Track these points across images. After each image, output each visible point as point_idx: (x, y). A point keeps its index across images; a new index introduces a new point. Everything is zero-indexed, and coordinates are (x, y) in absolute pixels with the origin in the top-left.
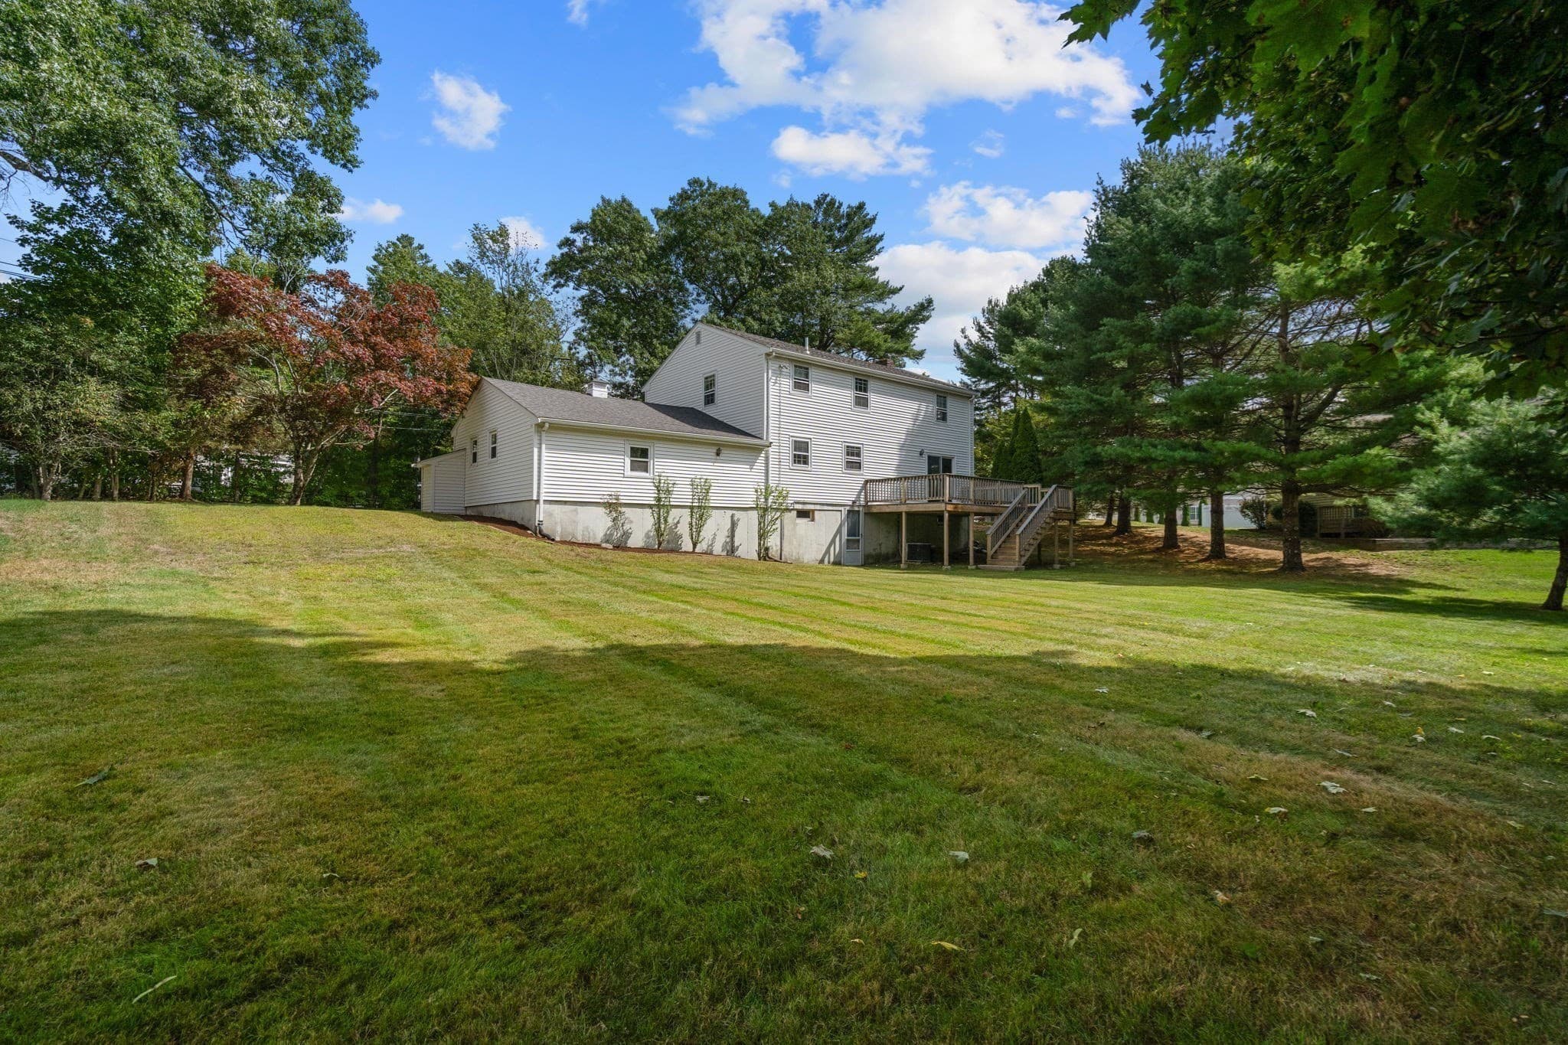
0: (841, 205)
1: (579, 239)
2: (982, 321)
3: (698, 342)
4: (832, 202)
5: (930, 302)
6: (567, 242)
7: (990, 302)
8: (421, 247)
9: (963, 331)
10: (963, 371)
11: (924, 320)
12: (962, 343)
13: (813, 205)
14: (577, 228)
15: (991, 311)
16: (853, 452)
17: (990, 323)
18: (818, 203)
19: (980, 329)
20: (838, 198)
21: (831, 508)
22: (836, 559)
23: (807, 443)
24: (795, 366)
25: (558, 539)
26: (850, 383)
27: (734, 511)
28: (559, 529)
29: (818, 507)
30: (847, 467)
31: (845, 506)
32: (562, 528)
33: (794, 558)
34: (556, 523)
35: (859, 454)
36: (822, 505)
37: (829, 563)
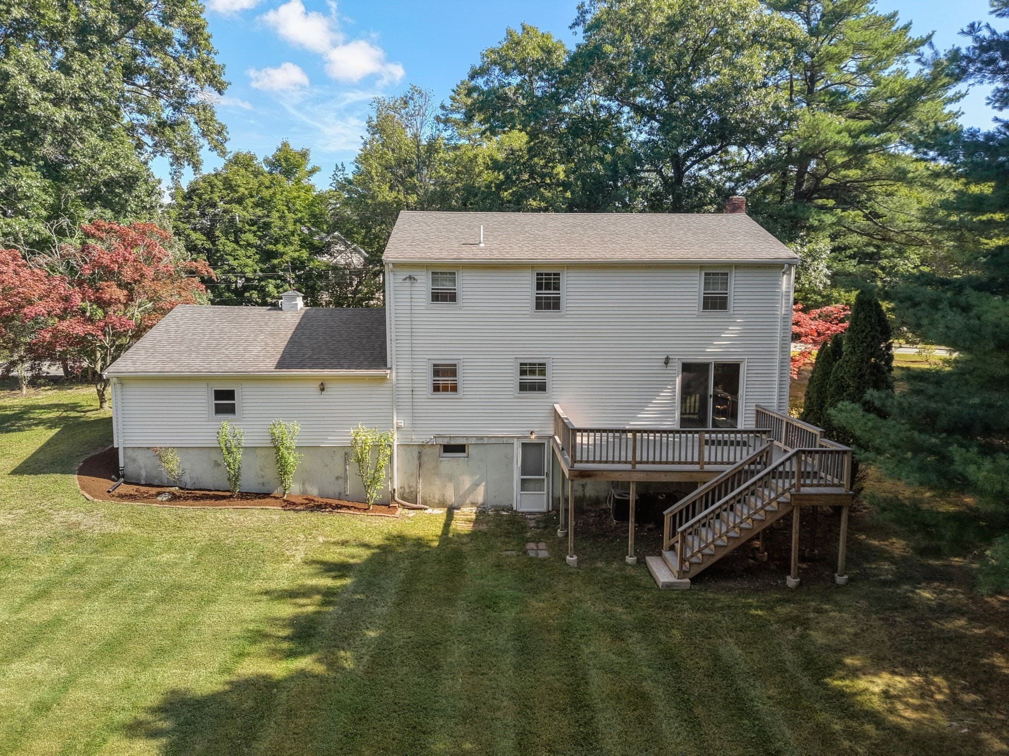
16: (534, 370)
21: (493, 441)
22: (506, 503)
23: (455, 365)
24: (433, 273)
25: (143, 482)
26: (528, 282)
27: (346, 450)
28: (143, 473)
29: (473, 441)
30: (521, 390)
31: (518, 438)
32: (147, 472)
33: (437, 501)
34: (140, 468)
35: (543, 372)
36: (482, 438)
37: (492, 507)
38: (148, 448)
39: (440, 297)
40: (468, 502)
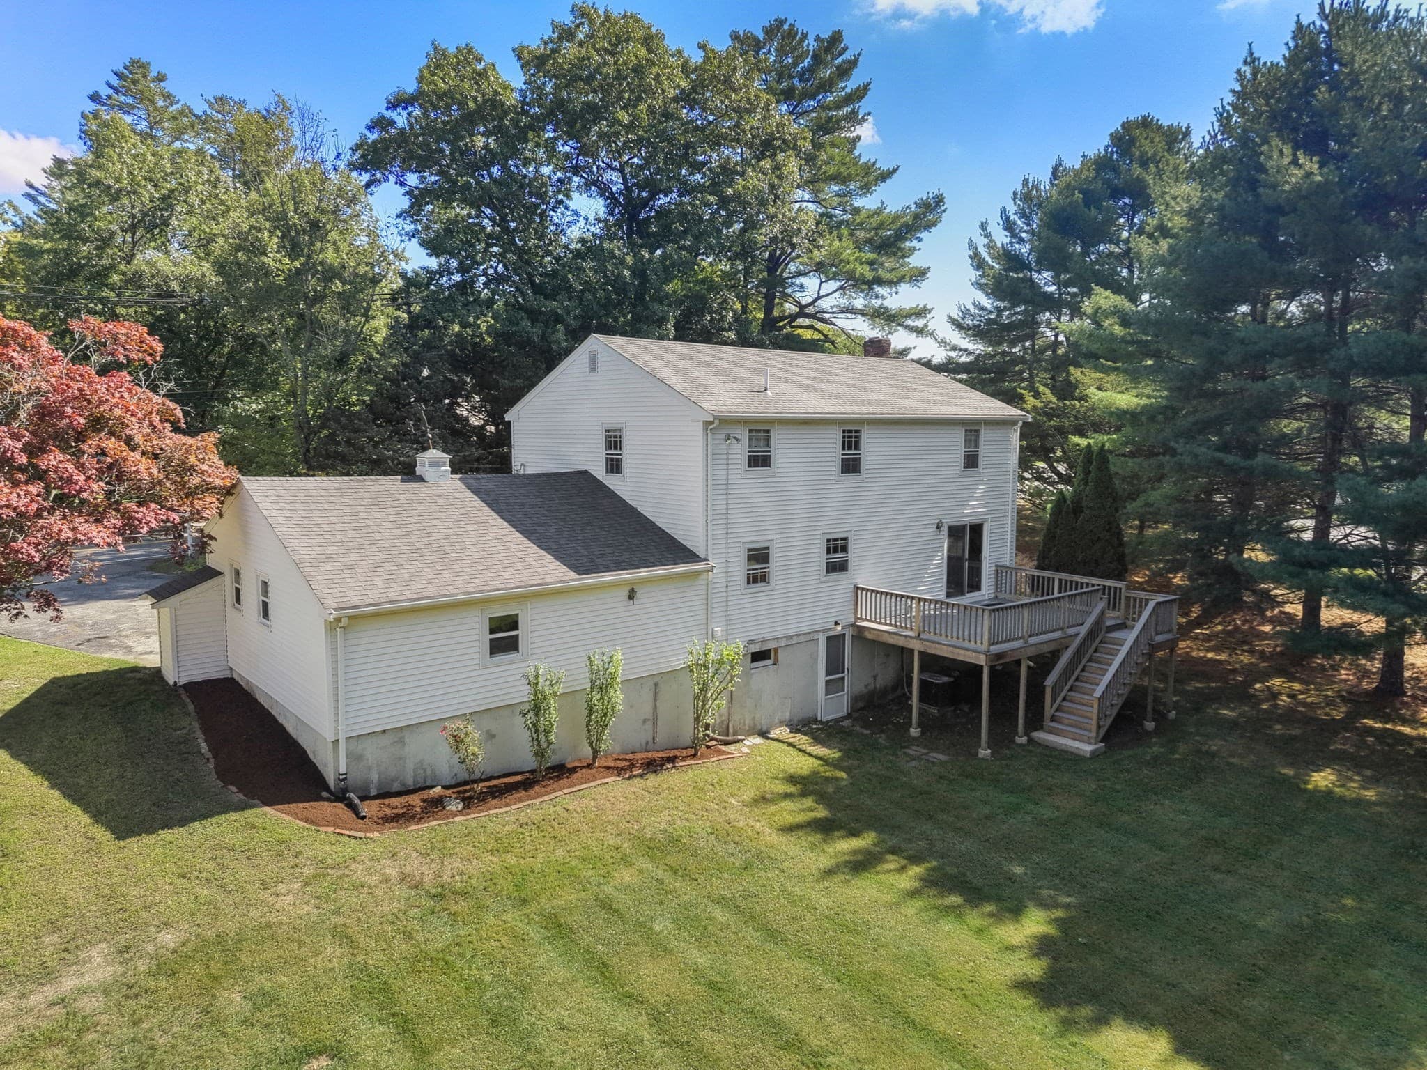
0: (805, 36)
1: (400, 118)
2: (1012, 210)
3: (593, 367)
4: (791, 33)
5: (939, 200)
6: (380, 123)
7: (1026, 182)
8: (161, 78)
9: (983, 226)
10: (980, 286)
11: (928, 227)
12: (981, 243)
13: (761, 36)
14: (397, 102)
15: (1027, 197)
16: (837, 546)
17: (1023, 215)
18: (770, 32)
19: (1009, 226)
20: (800, 27)
21: (802, 639)
22: (811, 714)
23: (768, 548)
24: (750, 431)
25: (373, 792)
26: (833, 439)
27: (657, 679)
28: (375, 777)
29: (783, 643)
30: (828, 572)
31: (824, 631)
32: (380, 774)
33: (747, 728)
34: (369, 768)
35: (844, 549)
36: (790, 637)
37: (799, 721)
38: (384, 731)
39: (759, 461)
40: (776, 721)
